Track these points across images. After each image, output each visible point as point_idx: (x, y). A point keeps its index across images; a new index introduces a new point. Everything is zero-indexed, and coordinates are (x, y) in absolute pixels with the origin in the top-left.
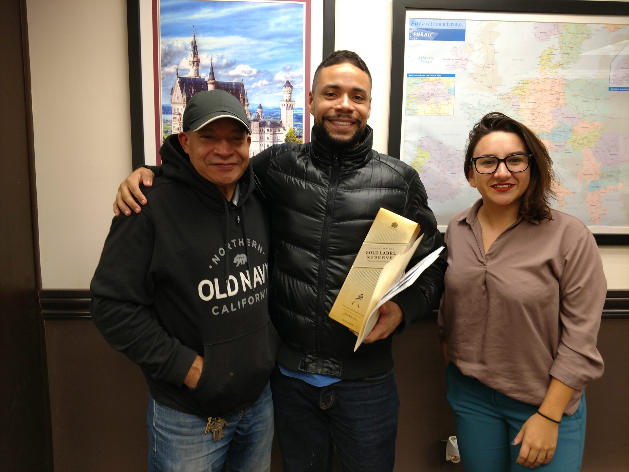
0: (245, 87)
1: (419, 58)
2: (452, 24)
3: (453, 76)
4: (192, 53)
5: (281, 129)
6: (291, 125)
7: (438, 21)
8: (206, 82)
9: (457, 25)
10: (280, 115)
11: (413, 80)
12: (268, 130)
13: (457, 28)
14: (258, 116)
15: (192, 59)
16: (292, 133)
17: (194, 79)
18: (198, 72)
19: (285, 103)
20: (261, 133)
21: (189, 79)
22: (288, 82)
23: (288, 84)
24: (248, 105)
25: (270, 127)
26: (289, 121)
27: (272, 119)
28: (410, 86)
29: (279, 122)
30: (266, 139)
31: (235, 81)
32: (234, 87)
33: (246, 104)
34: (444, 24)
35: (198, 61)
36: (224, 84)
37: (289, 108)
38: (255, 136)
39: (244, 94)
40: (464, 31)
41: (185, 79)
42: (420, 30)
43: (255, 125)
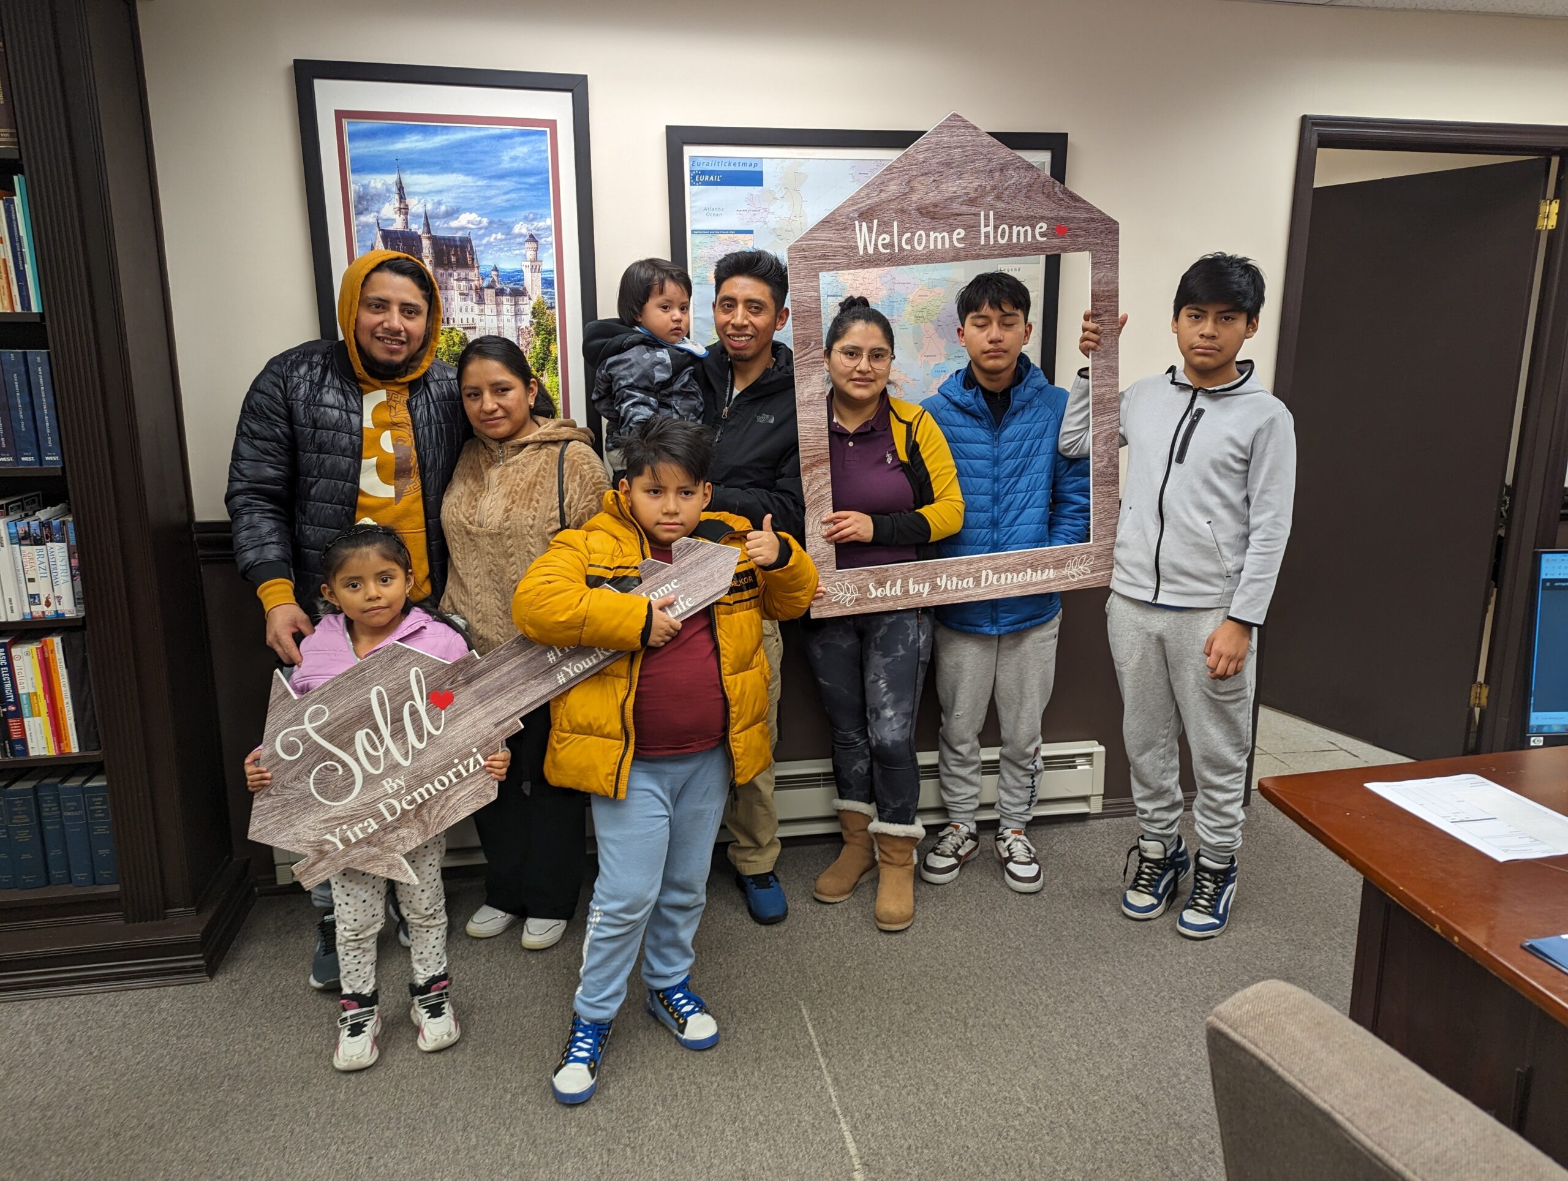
0: (474, 243)
1: (706, 209)
2: (745, 164)
3: (751, 232)
4: (397, 197)
5: (526, 298)
6: (539, 292)
7: (727, 160)
8: (420, 236)
9: (751, 165)
10: (523, 280)
11: (699, 238)
12: (508, 300)
13: (752, 169)
14: (493, 281)
15: (397, 205)
16: (539, 303)
17: (402, 233)
18: (407, 223)
19: (528, 263)
20: (498, 304)
21: (395, 232)
22: (532, 236)
23: (532, 238)
24: (478, 267)
25: (510, 295)
26: (535, 288)
27: (511, 285)
28: (695, 245)
29: (521, 289)
30: (505, 312)
31: (459, 234)
32: (458, 243)
33: (475, 265)
34: (735, 164)
35: (406, 208)
36: (444, 238)
37: (535, 269)
38: (490, 308)
39: (472, 252)
40: (761, 173)
41: (390, 232)
42: (703, 173)
43: (489, 294)
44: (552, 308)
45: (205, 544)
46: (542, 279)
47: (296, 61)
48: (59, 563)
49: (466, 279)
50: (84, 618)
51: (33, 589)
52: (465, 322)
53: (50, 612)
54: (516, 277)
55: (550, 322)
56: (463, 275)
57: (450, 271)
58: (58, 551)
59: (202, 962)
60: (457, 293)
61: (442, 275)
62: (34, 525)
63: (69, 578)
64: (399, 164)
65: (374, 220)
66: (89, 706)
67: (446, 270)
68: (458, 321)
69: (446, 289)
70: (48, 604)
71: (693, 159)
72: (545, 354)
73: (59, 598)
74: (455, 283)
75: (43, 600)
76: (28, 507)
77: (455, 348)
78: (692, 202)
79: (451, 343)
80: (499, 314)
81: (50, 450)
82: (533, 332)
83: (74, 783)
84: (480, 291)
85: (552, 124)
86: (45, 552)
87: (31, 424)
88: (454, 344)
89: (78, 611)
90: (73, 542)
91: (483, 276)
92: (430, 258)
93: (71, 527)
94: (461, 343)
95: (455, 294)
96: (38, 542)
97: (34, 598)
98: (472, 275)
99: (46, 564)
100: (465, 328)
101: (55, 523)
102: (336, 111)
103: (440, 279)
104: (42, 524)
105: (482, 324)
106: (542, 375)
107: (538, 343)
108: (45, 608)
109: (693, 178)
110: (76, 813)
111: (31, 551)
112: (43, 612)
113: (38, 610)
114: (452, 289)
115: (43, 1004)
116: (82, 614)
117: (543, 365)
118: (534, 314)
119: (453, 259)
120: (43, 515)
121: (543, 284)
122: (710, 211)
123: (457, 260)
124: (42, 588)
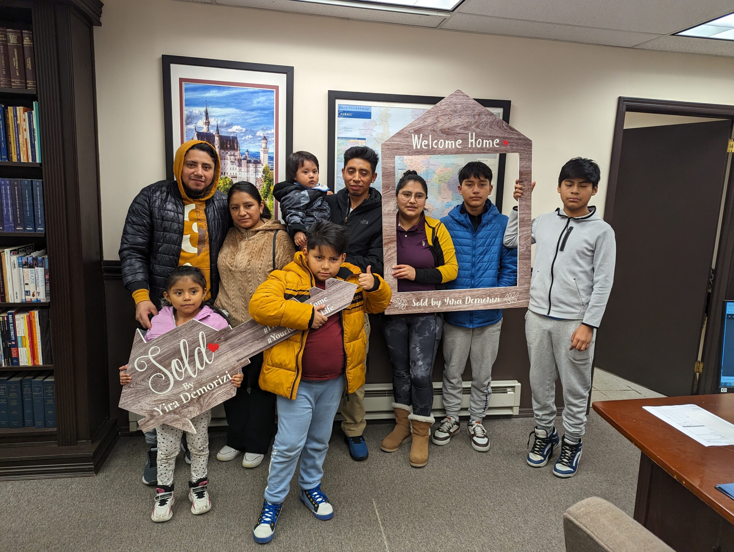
0: (238, 139)
1: (344, 128)
2: (363, 109)
3: (365, 139)
4: (205, 117)
5: (261, 165)
6: (267, 163)
7: (355, 107)
8: (214, 135)
9: (366, 109)
10: (260, 156)
11: (341, 141)
12: (252, 166)
13: (366, 111)
14: (246, 157)
15: (205, 121)
16: (266, 167)
17: (206, 133)
18: (208, 129)
19: (262, 149)
20: (248, 167)
21: (203, 133)
22: (265, 137)
23: (265, 138)
24: (240, 150)
25: (254, 163)
26: (265, 160)
27: (254, 159)
28: (339, 144)
29: (259, 160)
30: (251, 171)
31: (232, 135)
32: (231, 139)
33: (239, 149)
34: (358, 109)
35: (209, 123)
36: (225, 137)
37: (266, 152)
38: (244, 169)
39: (237, 143)
40: (371, 113)
41: (200, 133)
42: (344, 112)
43: (244, 162)
44: (272, 170)
45: (108, 271)
46: (268, 156)
47: (163, 55)
48: (40, 277)
49: (234, 155)
50: (49, 303)
51: (27, 288)
52: (232, 174)
53: (34, 299)
54: (257, 155)
55: (271, 176)
56: (232, 153)
57: (227, 151)
58: (40, 271)
59: (93, 467)
60: (229, 161)
61: (223, 153)
62: (30, 259)
63: (44, 284)
64: (207, 103)
65: (194, 127)
66: (49, 343)
67: (225, 151)
68: (229, 174)
69: (225, 159)
70: (33, 295)
71: (340, 106)
72: (268, 190)
73: (39, 293)
74: (229, 157)
75: (31, 294)
76: (27, 251)
77: (227, 186)
78: (338, 124)
79: (225, 184)
80: (248, 171)
81: (40, 225)
82: (263, 180)
83: (39, 379)
84: (240, 161)
85: (277, 88)
86: (34, 272)
87: (32, 213)
88: (227, 184)
89: (47, 299)
90: (47, 267)
91: (242, 154)
92: (218, 145)
93: (46, 260)
94: (230, 184)
95: (228, 162)
96: (31, 267)
97: (27, 293)
98: (237, 153)
99: (34, 277)
100: (232, 177)
101: (40, 258)
102: (180, 78)
103: (222, 155)
104: (33, 259)
105: (240, 176)
106: (266, 200)
107: (265, 185)
108: (32, 297)
109: (339, 114)
110: (39, 393)
111: (27, 270)
112: (31, 299)
113: (28, 298)
114: (227, 159)
115: (17, 483)
116: (49, 301)
117: (267, 195)
118: (264, 172)
119: (228, 146)
120: (34, 254)
121: (269, 159)
122: (346, 129)
123: (230, 147)
124: (31, 288)
